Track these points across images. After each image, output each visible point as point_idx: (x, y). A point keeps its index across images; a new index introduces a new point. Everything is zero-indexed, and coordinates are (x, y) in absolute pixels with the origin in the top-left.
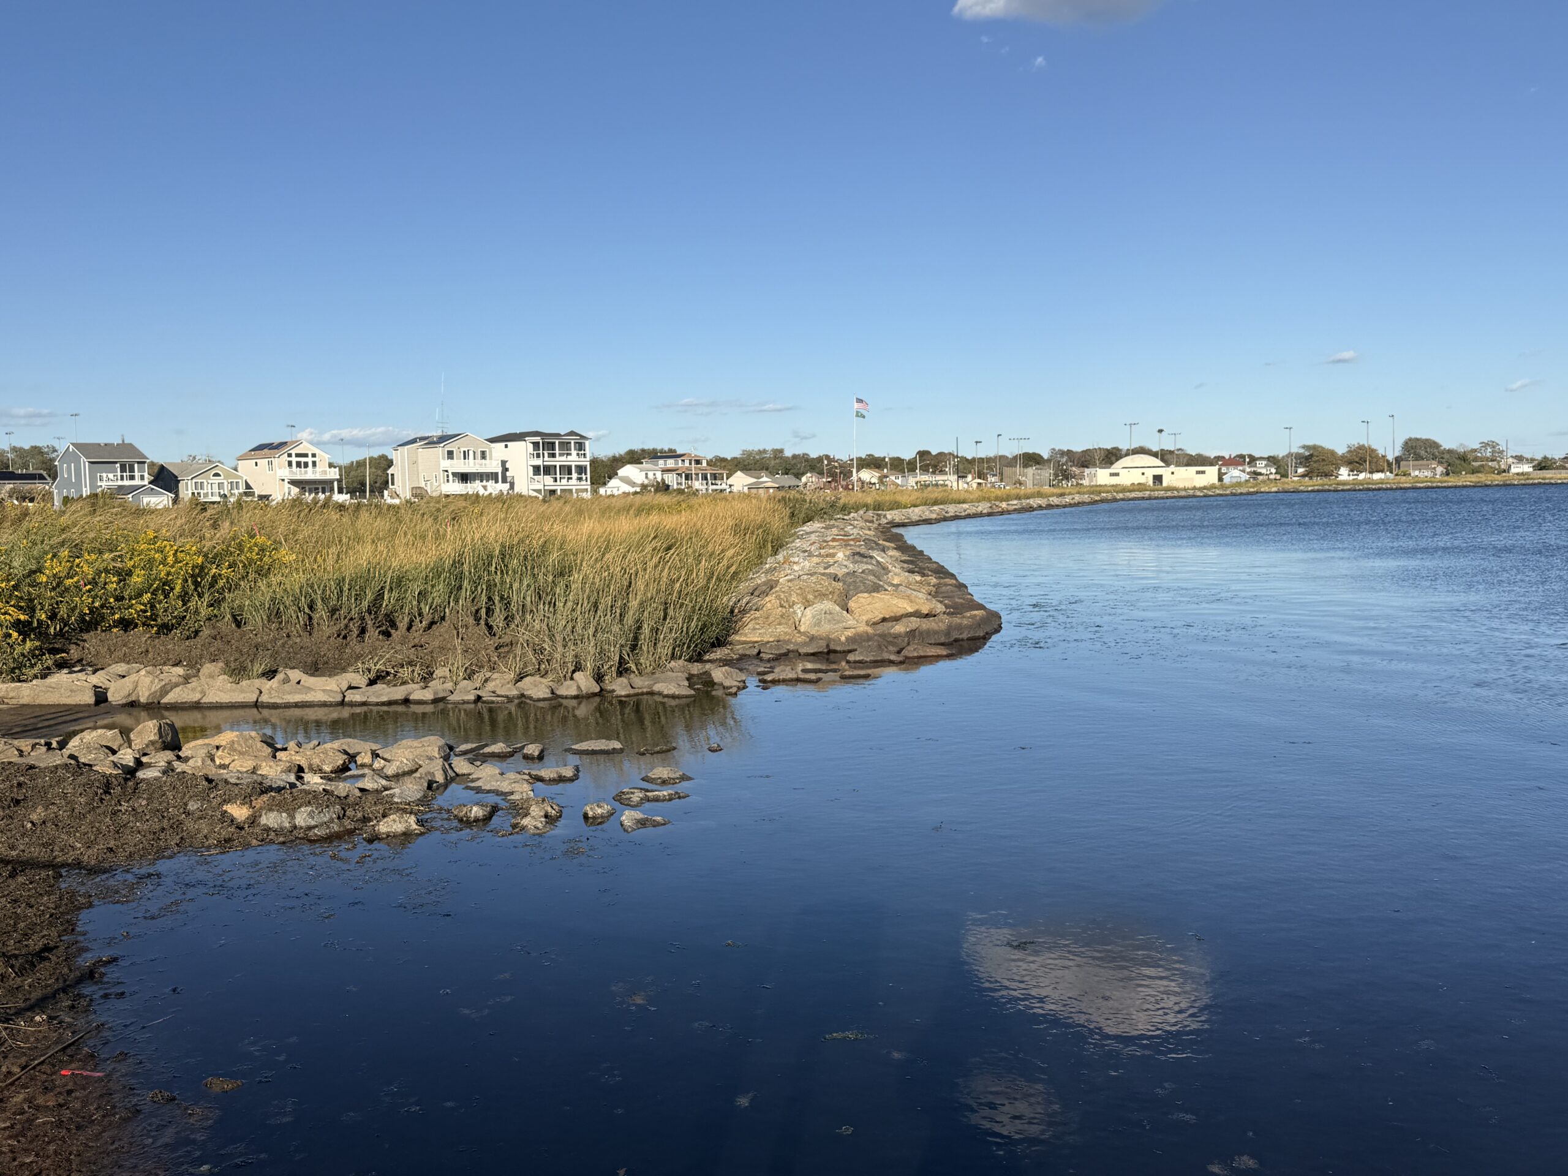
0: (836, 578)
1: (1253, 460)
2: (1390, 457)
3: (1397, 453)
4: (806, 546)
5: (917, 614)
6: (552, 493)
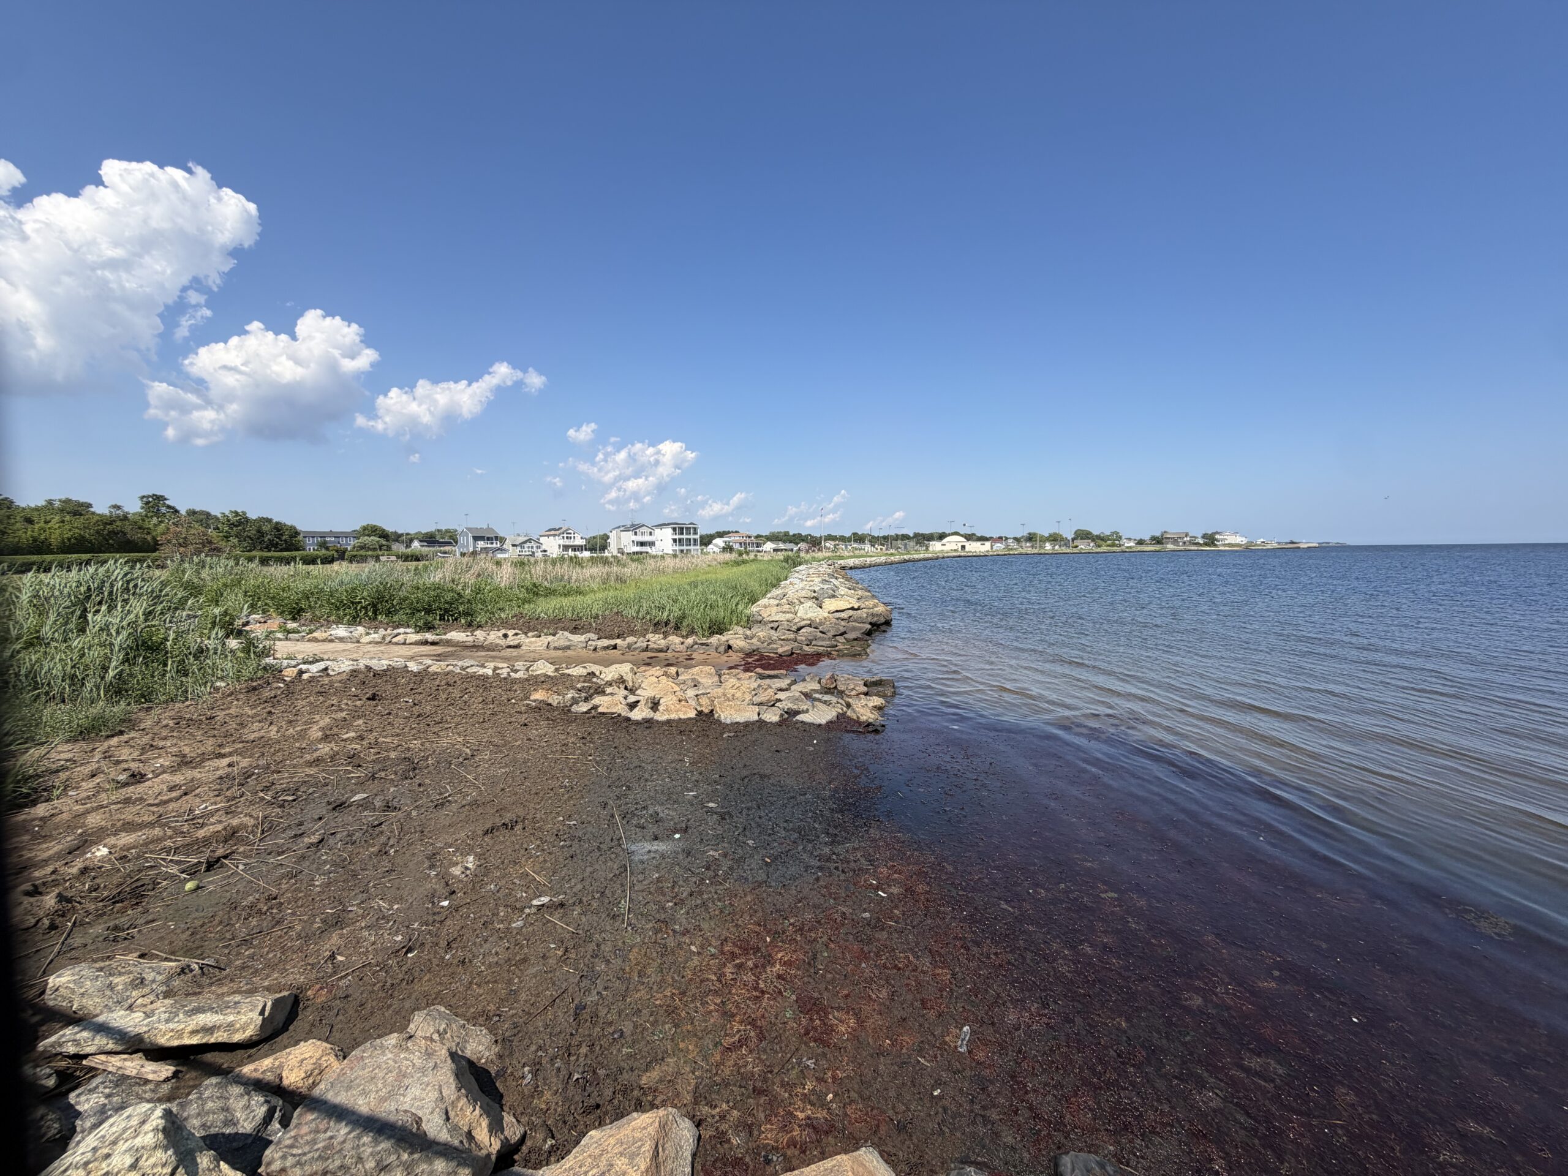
0: (815, 592)
1: (1007, 539)
2: (1070, 538)
3: (1073, 536)
4: (800, 577)
5: (852, 609)
6: (682, 551)
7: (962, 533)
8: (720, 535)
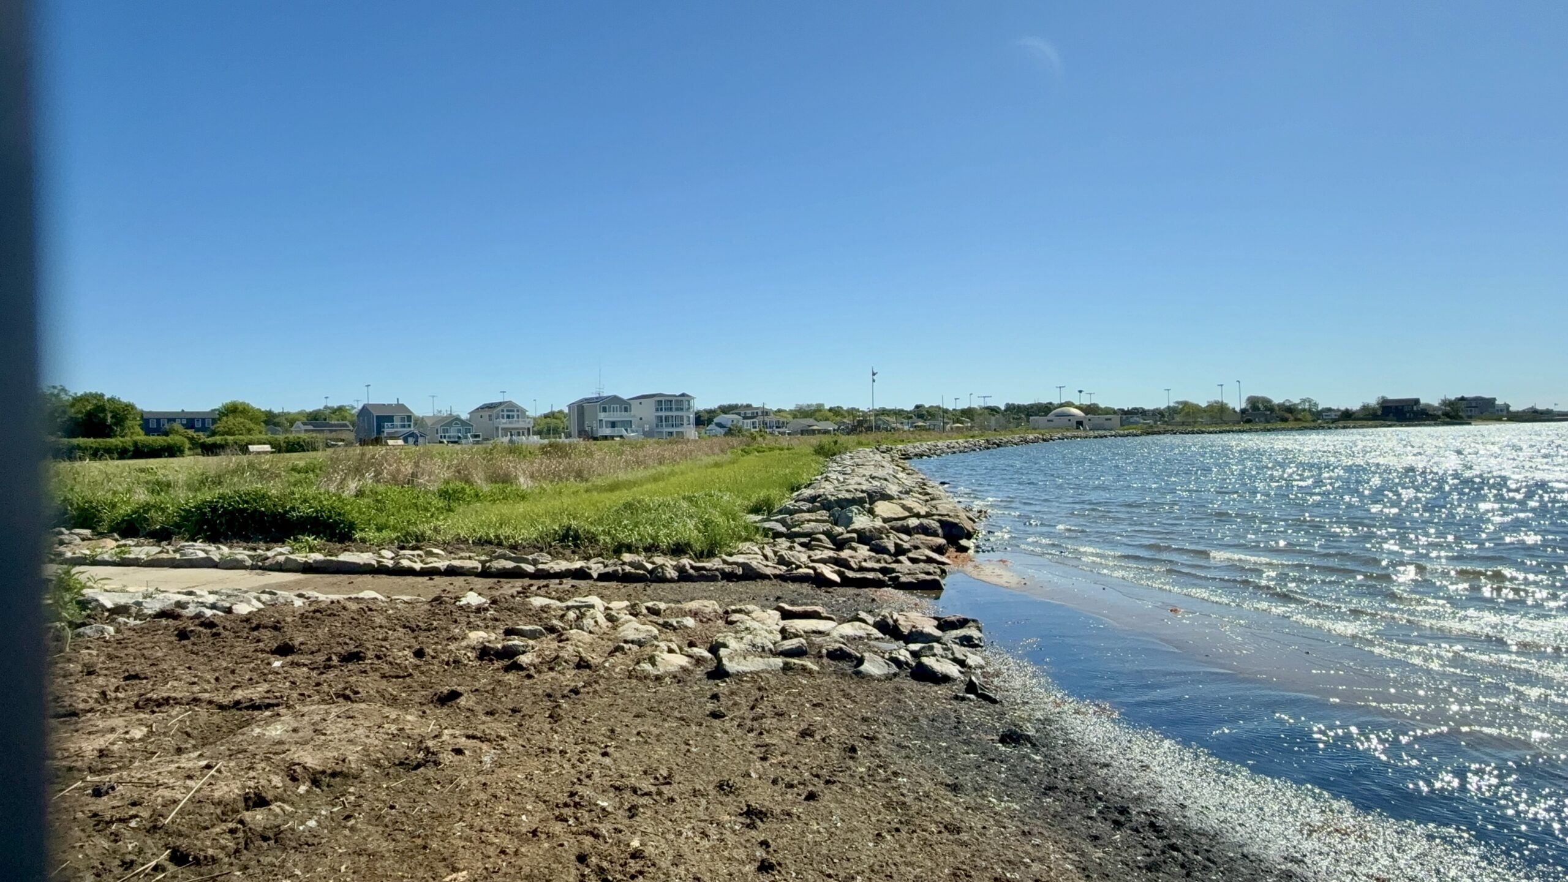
1: (1144, 411)
2: (1238, 409)
3: (1243, 406)
6: (671, 433)
7: (1077, 403)
8: (726, 410)
